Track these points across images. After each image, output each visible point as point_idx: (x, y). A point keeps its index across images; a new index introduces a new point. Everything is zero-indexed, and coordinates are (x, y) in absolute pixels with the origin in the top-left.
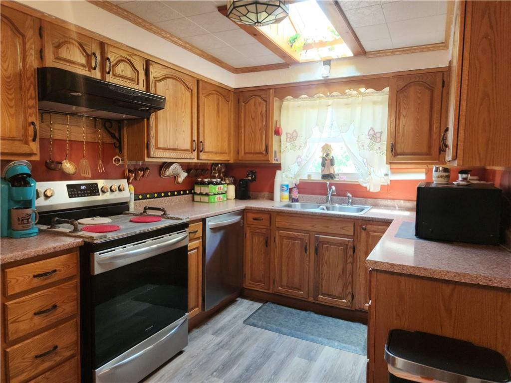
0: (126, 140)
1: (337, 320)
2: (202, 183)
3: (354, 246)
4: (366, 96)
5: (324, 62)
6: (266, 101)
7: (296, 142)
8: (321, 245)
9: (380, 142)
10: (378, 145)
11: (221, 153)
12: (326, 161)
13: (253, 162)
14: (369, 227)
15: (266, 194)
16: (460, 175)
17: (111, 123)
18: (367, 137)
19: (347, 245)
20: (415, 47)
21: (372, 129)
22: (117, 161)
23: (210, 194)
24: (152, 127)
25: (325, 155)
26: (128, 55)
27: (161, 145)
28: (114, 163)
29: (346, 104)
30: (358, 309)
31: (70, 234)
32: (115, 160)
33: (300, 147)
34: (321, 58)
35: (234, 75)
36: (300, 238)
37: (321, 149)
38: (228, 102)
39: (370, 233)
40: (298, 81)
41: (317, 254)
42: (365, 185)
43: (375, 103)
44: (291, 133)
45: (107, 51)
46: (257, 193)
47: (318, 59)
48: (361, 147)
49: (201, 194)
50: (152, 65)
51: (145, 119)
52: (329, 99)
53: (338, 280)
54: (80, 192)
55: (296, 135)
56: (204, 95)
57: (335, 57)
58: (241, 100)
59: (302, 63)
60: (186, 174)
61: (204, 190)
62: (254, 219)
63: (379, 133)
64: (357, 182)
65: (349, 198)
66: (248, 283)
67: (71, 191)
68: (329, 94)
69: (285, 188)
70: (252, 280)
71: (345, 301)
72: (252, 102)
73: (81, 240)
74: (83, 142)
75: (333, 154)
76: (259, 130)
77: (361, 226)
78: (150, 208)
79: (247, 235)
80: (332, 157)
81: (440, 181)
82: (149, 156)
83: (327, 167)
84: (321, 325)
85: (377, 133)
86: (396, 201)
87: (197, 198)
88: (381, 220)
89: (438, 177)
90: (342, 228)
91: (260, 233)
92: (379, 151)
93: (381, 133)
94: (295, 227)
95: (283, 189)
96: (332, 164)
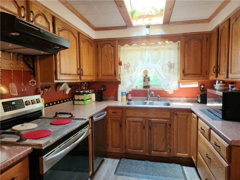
0: (38, 69)
1: (163, 164)
2: (79, 94)
3: (170, 124)
4: (166, 45)
5: (146, 26)
6: (114, 47)
7: (129, 69)
8: (152, 124)
9: (173, 68)
10: (173, 70)
11: (90, 76)
12: (146, 79)
13: (107, 80)
14: (178, 113)
15: (112, 97)
16: (230, 85)
17: (28, 58)
18: (167, 66)
19: (167, 123)
20: (190, 21)
21: (169, 62)
22: (32, 83)
23: (84, 100)
24: (58, 61)
25: (145, 75)
26: (43, 11)
27: (63, 72)
28: (30, 84)
29: (155, 49)
30: (173, 156)
31: (18, 143)
32: (31, 82)
33: (132, 71)
34: (145, 24)
35: (94, 31)
36: (140, 122)
37: (143, 73)
38: (92, 46)
39: (179, 116)
40: (132, 36)
41: (150, 129)
42: (166, 91)
43: (170, 49)
44: (127, 64)
45: (31, 6)
46: (107, 97)
47: (143, 24)
48: (164, 71)
49: (78, 100)
50: (56, 20)
51: (54, 55)
52: (146, 47)
53: (162, 142)
54: (11, 107)
55: (129, 65)
56: (82, 42)
57: (153, 24)
58: (99, 46)
59: (134, 26)
60: (70, 89)
61: (81, 97)
62: (112, 113)
63: (173, 64)
64: (163, 89)
65: (159, 97)
66: (111, 149)
67: (5, 107)
68: (149, 43)
69: (124, 94)
70: (112, 147)
71: (166, 153)
72: (105, 47)
73: (30, 148)
74: (11, 70)
75: (149, 75)
76: (110, 63)
77: (174, 113)
78: (60, 113)
79: (109, 122)
80: (149, 76)
81: (221, 88)
82: (56, 79)
83: (147, 82)
84: (156, 168)
85: (172, 64)
86: (181, 98)
87: (76, 102)
88: (184, 109)
89: (221, 86)
90: (164, 115)
91: (117, 120)
92: (173, 73)
93: (174, 64)
94: (137, 116)
95: (123, 94)
96: (149, 81)
